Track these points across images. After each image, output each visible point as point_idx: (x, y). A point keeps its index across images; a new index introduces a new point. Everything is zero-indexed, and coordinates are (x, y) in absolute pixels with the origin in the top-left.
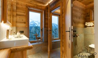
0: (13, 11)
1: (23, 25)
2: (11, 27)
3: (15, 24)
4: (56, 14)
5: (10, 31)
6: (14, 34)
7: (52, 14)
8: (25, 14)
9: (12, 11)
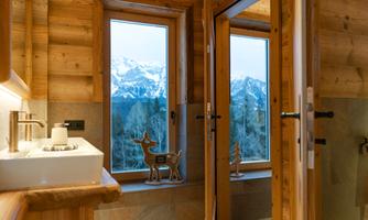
0: (35, 22)
1: (82, 90)
2: (26, 103)
3: (44, 87)
4: (253, 24)
5: (22, 117)
6: (39, 137)
7: (232, 25)
8: (91, 34)
9: (29, 22)
